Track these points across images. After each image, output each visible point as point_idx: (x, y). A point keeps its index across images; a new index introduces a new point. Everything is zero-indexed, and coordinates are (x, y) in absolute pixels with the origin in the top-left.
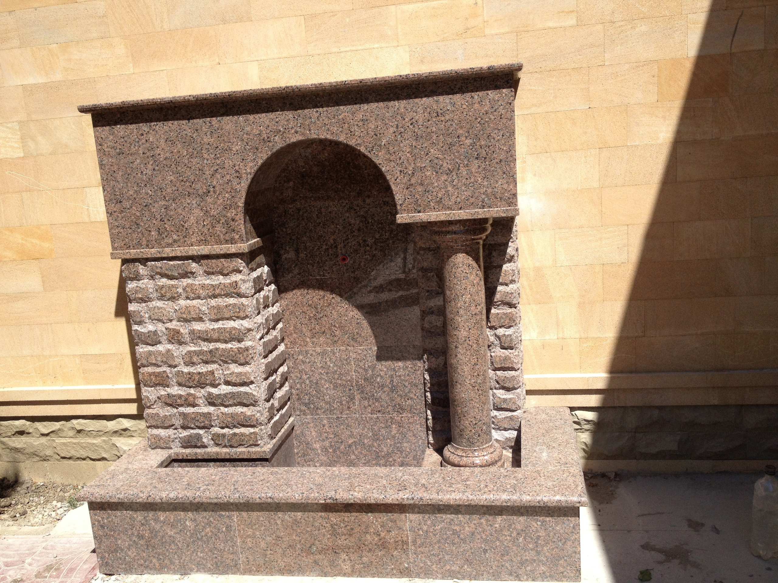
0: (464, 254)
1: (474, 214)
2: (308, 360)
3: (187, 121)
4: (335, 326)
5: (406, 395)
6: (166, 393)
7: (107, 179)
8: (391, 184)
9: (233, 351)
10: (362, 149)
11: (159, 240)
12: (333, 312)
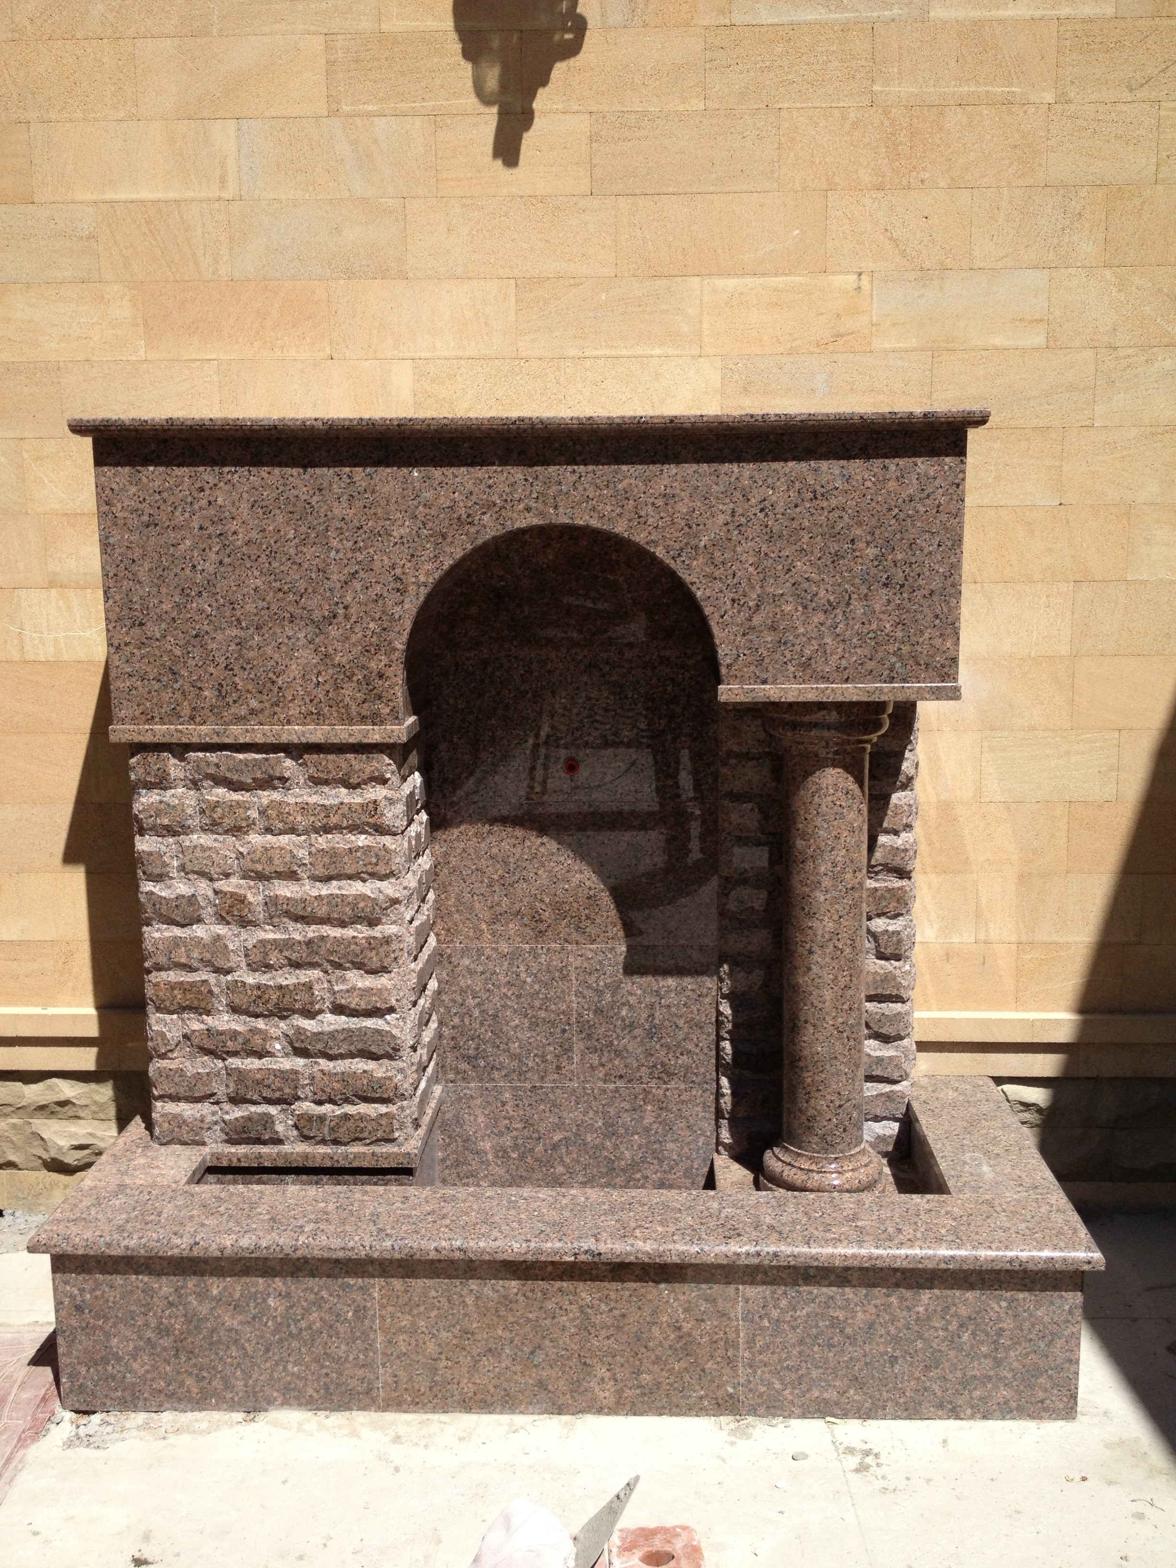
0: (839, 770)
1: (874, 693)
2: (480, 969)
3: (301, 470)
4: (542, 901)
5: (678, 1045)
6: (203, 1026)
7: (115, 575)
8: (712, 623)
9: (356, 944)
10: (660, 552)
11: (218, 707)
12: (540, 872)
